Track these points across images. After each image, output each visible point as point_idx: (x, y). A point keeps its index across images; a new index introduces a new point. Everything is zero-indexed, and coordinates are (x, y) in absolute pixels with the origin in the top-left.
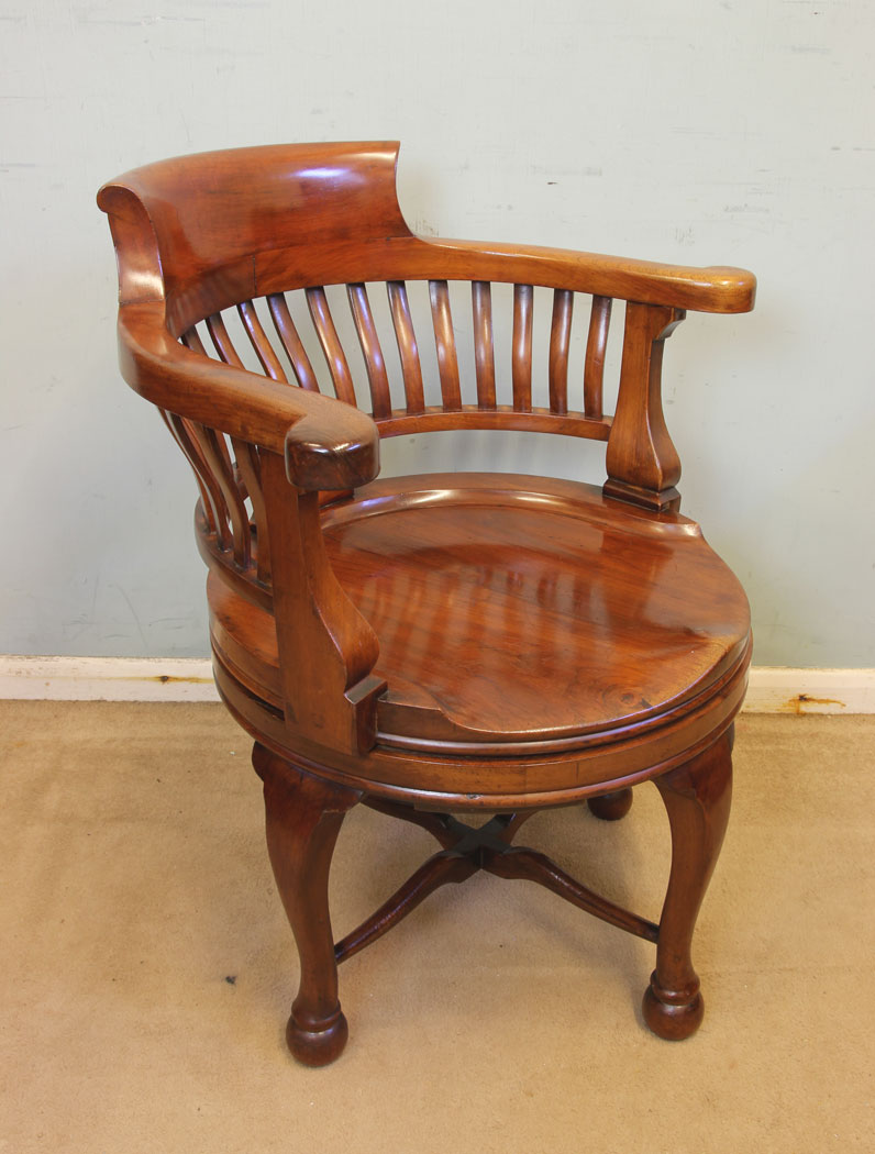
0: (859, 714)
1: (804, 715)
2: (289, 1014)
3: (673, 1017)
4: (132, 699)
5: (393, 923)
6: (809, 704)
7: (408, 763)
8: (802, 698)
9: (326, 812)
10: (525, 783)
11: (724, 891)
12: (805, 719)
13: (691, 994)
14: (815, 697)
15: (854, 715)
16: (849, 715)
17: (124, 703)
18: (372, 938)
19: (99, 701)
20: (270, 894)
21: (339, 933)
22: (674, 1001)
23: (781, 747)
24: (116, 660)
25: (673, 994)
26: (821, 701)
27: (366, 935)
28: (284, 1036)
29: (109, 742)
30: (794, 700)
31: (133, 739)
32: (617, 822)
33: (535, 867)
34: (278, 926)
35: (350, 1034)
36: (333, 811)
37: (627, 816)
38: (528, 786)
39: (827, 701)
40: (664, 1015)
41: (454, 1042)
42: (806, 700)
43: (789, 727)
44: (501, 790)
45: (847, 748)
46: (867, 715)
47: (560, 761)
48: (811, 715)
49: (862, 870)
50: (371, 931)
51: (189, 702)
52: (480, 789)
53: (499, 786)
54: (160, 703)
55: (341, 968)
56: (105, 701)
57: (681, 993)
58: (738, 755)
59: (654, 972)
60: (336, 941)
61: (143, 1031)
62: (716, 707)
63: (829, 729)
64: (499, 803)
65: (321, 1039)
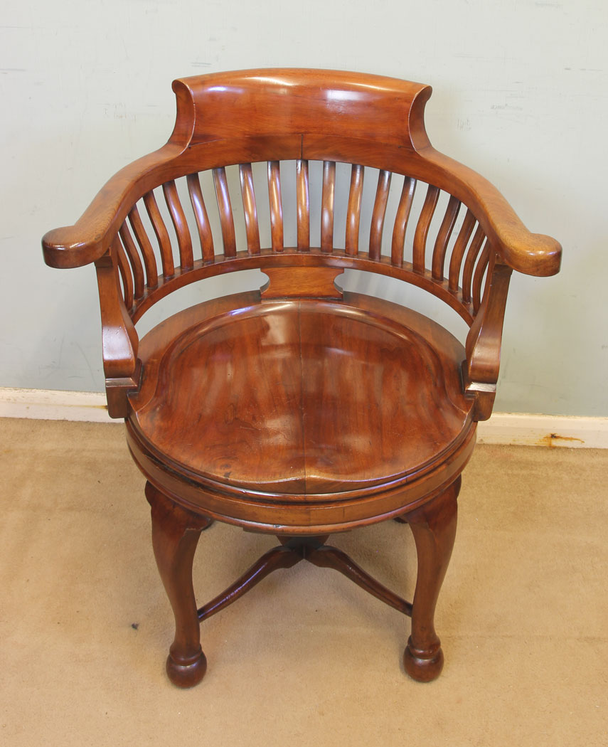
0: (594, 449)
1: (555, 448)
2: (168, 653)
4: (85, 420)
6: (558, 440)
7: (237, 504)
8: (553, 436)
9: (188, 529)
10: (310, 519)
11: (474, 578)
12: (555, 451)
13: (434, 651)
14: (562, 436)
15: (590, 449)
16: (587, 449)
17: (80, 422)
18: (224, 605)
19: (63, 421)
21: (202, 598)
22: (422, 656)
23: (533, 472)
24: (75, 393)
25: (421, 652)
26: (566, 439)
27: (220, 603)
29: (67, 451)
30: (547, 437)
31: (84, 450)
33: (337, 561)
35: (209, 666)
36: (192, 530)
38: (312, 522)
39: (571, 439)
40: (416, 665)
41: (277, 676)
42: (556, 437)
43: (542, 457)
44: (295, 523)
45: (581, 475)
46: (600, 449)
47: (333, 507)
48: (560, 448)
50: (224, 600)
52: (281, 522)
53: (293, 521)
54: (104, 423)
55: (203, 624)
56: (67, 421)
57: (427, 652)
59: (410, 638)
60: (199, 607)
62: (441, 472)
63: (571, 459)
64: (294, 530)
65: (188, 671)
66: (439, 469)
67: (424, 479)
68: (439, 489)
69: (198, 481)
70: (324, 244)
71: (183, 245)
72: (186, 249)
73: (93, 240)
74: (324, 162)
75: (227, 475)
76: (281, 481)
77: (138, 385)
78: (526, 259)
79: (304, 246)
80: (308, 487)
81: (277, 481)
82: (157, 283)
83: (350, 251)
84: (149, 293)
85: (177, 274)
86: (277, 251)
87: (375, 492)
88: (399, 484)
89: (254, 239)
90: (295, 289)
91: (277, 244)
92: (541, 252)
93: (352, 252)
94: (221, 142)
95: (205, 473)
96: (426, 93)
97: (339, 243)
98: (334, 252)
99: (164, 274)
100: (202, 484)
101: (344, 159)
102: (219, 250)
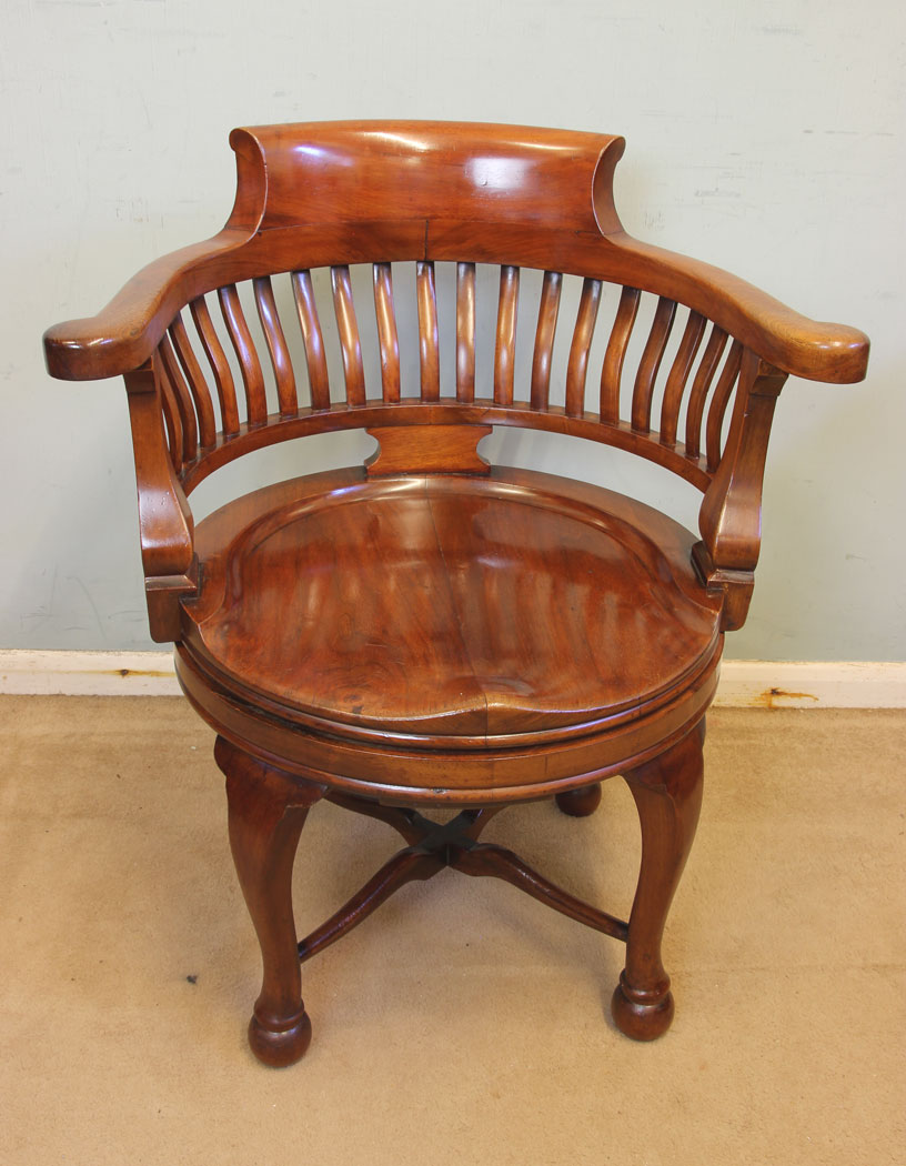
0: (833, 709)
1: (776, 709)
2: (251, 1013)
3: (642, 1017)
4: (91, 693)
5: (358, 921)
6: (781, 698)
7: (373, 757)
8: (775, 692)
9: (290, 806)
10: (492, 777)
11: (694, 889)
12: (777, 713)
13: (661, 992)
14: (787, 691)
15: (827, 709)
16: (822, 709)
17: (83, 697)
18: (336, 936)
19: (58, 695)
20: (232, 892)
21: (303, 931)
22: (643, 1001)
23: (753, 742)
24: (75, 653)
25: (643, 993)
26: (793, 695)
27: (330, 933)
28: (247, 1036)
29: (67, 737)
30: (765, 694)
31: (92, 734)
32: (585, 818)
33: (503, 864)
34: (240, 922)
35: (314, 1034)
36: (296, 806)
37: (596, 813)
38: (495, 781)
39: (800, 695)
40: (633, 1015)
41: (419, 1042)
42: (778, 693)
43: (761, 721)
44: (470, 784)
45: (820, 743)
46: (841, 709)
47: (529, 755)
48: (784, 709)
49: (835, 868)
50: (336, 928)
51: (149, 697)
52: (446, 784)
53: (466, 781)
54: (119, 696)
55: (305, 967)
56: (64, 695)
57: (651, 993)
58: (709, 750)
59: (623, 972)
60: (299, 940)
61: (102, 1032)
62: (687, 700)
63: (803, 723)
64: (466, 797)
65: (284, 1039)
66: (684, 698)
67: (663, 711)
68: (682, 730)
69: (308, 723)
70: (462, 390)
71: (252, 386)
72: (256, 395)
73: (128, 335)
74: (459, 263)
75: (358, 710)
76: (447, 714)
77: (196, 585)
78: (817, 355)
79: (430, 395)
80: (491, 722)
81: (441, 715)
82: (214, 442)
83: (501, 397)
84: (203, 454)
85: (244, 430)
86: (391, 401)
87: (594, 730)
88: (629, 717)
89: (356, 384)
90: (419, 460)
91: (391, 390)
92: (837, 344)
93: (503, 400)
94: (306, 229)
95: (319, 710)
96: (616, 148)
97: (484, 390)
98: (476, 402)
99: (225, 430)
100: (314, 729)
101: (489, 258)
102: (304, 400)
